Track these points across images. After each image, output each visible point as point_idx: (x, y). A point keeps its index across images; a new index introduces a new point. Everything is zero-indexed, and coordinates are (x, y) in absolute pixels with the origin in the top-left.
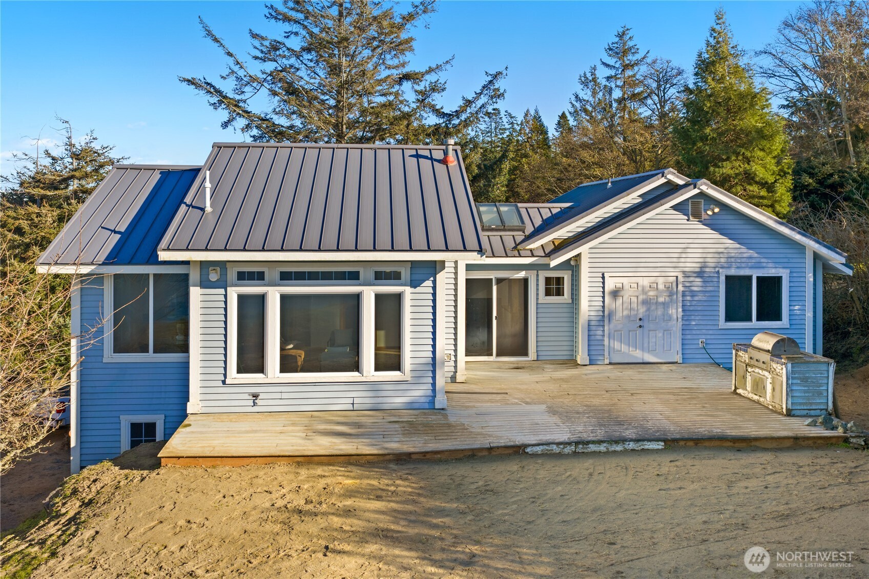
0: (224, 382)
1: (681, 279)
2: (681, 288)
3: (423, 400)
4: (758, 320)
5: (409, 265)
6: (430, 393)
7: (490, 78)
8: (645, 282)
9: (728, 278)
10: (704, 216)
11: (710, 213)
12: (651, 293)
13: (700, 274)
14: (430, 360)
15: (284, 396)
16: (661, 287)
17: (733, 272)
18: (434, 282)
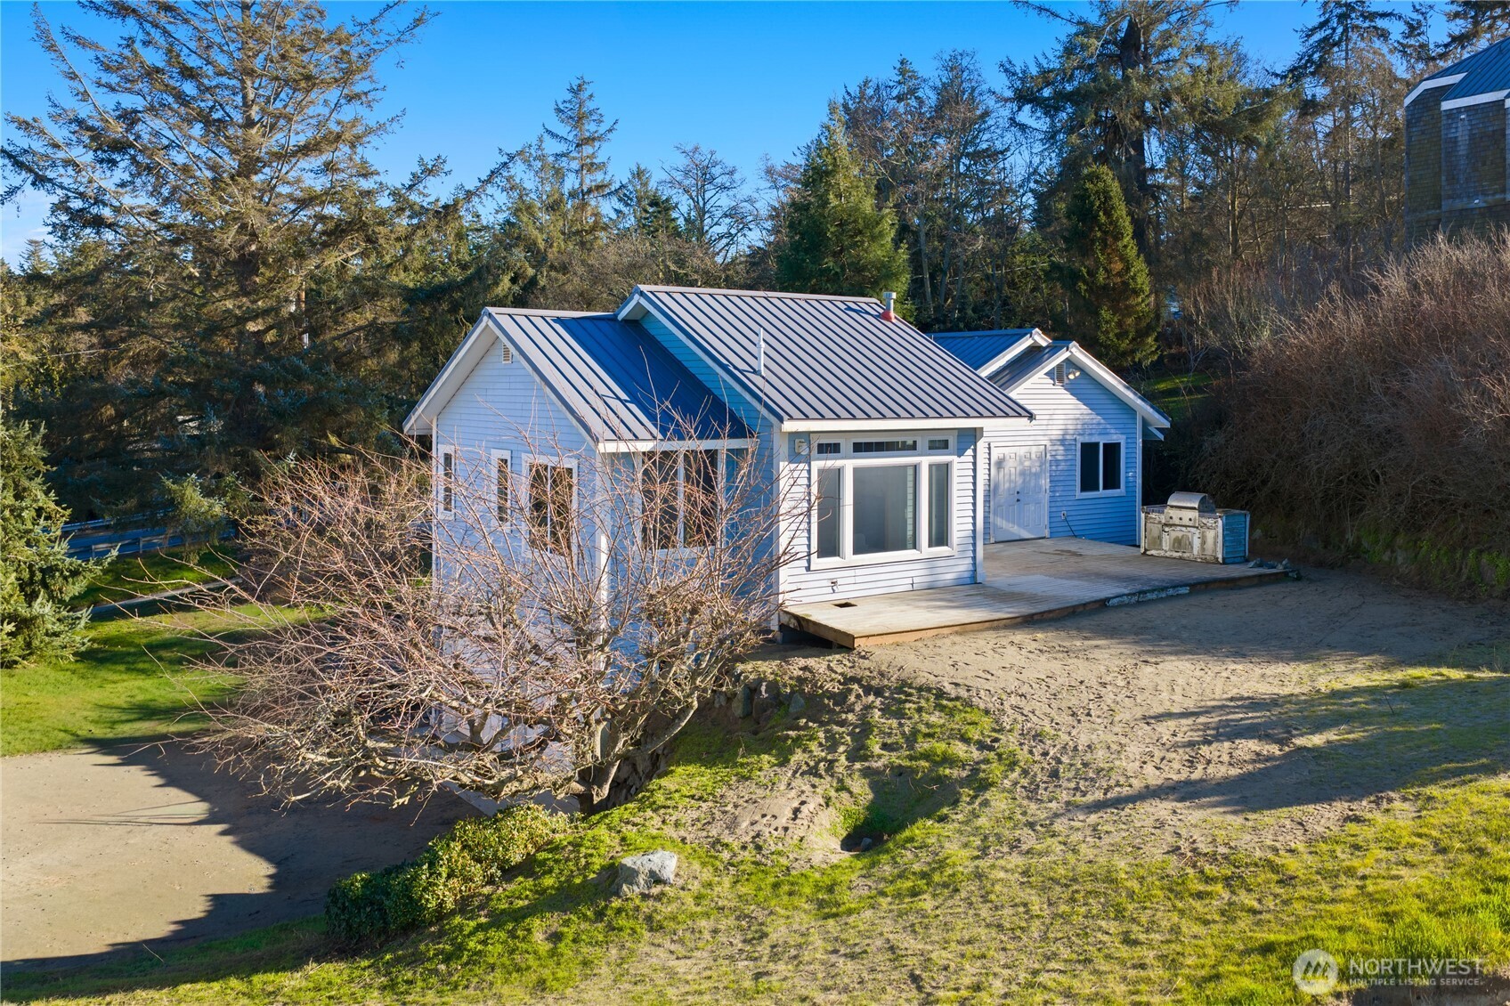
0: (808, 569)
1: (1049, 448)
2: (1048, 457)
3: (966, 575)
4: (1105, 488)
5: (956, 432)
6: (971, 568)
7: (505, 159)
8: (1022, 451)
9: (1083, 445)
10: (1066, 381)
11: (1071, 377)
12: (1027, 463)
13: (1062, 441)
14: (970, 533)
15: (858, 580)
16: (1033, 456)
17: (1087, 439)
18: (975, 451)
